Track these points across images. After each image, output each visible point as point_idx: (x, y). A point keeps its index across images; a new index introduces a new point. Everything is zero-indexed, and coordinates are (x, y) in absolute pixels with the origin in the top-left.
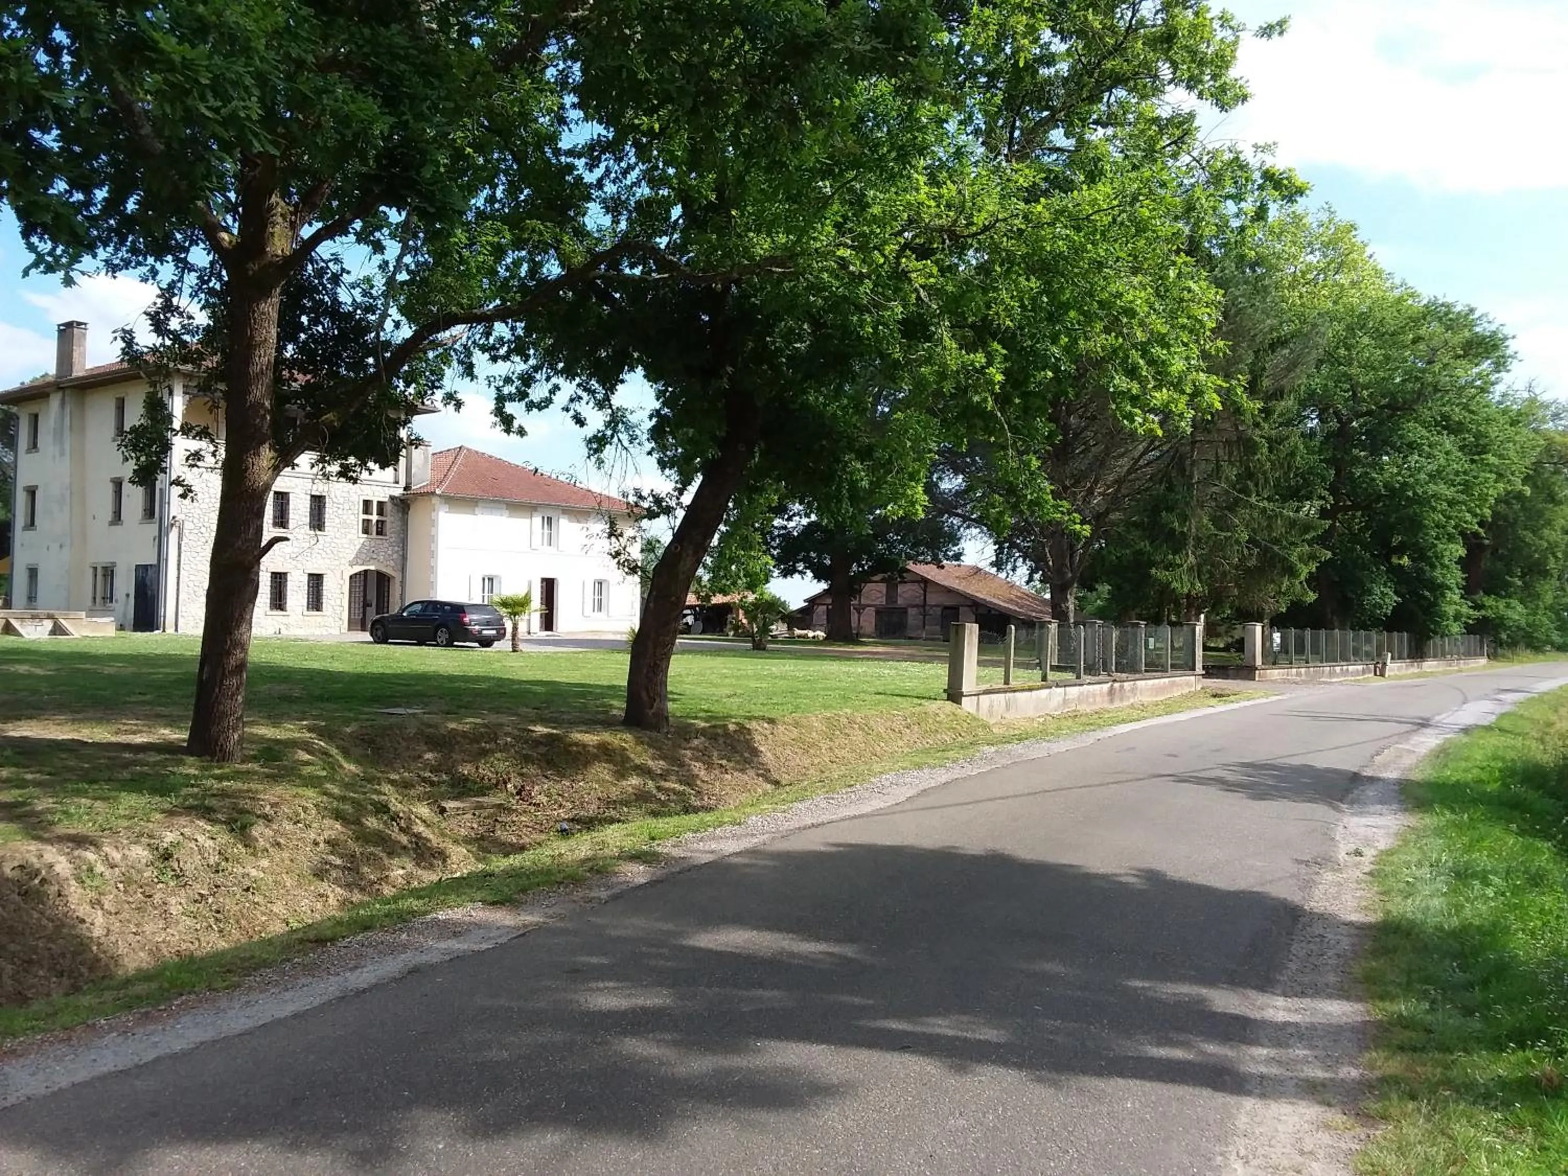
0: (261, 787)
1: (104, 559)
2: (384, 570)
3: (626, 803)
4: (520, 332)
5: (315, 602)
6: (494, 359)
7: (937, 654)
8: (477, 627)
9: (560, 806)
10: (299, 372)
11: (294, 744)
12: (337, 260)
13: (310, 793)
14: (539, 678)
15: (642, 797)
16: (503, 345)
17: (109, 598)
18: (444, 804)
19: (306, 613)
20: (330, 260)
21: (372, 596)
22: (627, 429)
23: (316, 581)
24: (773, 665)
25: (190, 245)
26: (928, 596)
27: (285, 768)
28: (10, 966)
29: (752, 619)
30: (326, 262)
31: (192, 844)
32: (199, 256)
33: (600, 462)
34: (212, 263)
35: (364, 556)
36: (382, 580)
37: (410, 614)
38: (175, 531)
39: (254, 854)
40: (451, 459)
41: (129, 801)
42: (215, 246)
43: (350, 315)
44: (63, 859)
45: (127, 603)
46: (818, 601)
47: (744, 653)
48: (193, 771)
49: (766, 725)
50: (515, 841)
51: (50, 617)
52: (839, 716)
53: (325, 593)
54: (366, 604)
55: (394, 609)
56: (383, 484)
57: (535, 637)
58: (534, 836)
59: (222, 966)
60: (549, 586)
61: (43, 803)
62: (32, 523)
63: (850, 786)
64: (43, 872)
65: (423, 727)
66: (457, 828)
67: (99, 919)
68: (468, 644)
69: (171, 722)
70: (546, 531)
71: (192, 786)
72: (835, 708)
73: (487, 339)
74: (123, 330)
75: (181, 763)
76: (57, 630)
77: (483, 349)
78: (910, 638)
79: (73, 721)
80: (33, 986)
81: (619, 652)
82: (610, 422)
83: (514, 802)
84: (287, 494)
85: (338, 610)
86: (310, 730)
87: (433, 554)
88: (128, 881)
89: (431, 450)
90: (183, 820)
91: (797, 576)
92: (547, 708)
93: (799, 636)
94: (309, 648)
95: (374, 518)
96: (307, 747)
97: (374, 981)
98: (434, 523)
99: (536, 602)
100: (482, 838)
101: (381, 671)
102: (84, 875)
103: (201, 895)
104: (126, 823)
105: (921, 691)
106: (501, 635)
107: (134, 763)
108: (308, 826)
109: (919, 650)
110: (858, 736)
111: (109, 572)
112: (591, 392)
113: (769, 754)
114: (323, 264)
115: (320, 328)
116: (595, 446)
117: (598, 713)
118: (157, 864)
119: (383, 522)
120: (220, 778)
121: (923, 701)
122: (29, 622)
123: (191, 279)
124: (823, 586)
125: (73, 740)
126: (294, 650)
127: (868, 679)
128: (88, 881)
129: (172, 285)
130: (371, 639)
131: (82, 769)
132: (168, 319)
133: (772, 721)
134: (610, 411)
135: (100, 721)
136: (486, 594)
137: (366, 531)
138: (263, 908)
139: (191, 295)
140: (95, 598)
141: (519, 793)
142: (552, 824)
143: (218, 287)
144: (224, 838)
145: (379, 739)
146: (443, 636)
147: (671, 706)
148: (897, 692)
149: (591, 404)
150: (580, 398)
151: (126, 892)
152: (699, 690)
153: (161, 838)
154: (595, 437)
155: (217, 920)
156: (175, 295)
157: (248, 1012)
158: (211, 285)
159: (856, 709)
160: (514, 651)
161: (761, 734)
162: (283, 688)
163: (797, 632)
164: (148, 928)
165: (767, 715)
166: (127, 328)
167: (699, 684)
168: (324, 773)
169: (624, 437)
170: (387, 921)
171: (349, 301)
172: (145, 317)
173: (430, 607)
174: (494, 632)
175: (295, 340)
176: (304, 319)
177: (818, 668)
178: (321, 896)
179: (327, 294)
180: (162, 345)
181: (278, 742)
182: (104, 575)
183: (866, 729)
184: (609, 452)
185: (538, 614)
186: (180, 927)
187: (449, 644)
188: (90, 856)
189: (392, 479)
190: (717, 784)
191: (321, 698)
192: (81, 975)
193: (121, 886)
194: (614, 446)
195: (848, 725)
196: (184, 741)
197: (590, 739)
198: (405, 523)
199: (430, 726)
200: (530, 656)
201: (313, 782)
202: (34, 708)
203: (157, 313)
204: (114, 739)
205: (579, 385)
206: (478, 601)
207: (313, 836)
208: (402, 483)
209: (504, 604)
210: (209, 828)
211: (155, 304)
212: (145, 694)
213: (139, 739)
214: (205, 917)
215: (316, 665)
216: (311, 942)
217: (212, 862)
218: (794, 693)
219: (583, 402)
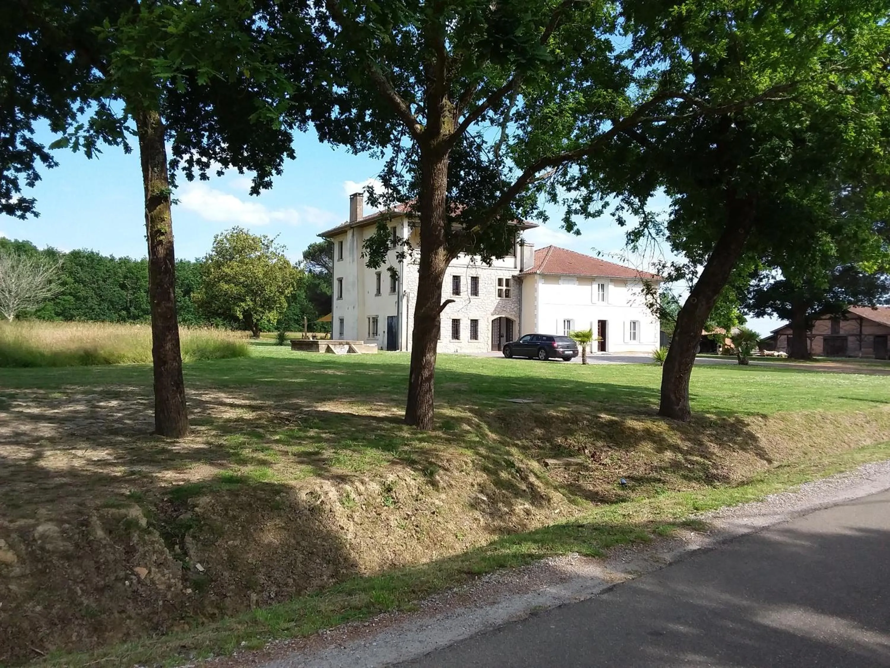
0: (442, 447)
1: (373, 314)
2: (510, 317)
3: (665, 469)
4: (585, 171)
5: (474, 335)
6: (569, 190)
7: (875, 368)
8: (561, 350)
9: (620, 467)
10: (460, 203)
11: (460, 420)
12: (480, 136)
13: (469, 452)
14: (601, 381)
15: (675, 466)
16: (575, 181)
17: (375, 333)
18: (547, 461)
19: (470, 341)
20: (476, 137)
21: (504, 332)
22: (654, 226)
23: (474, 323)
24: (757, 376)
25: (401, 136)
26: (863, 328)
27: (455, 434)
28: (301, 556)
29: (738, 345)
30: (473, 138)
31: (403, 483)
32: (406, 142)
33: (635, 248)
34: (413, 146)
35: (498, 309)
36: (509, 322)
37: (524, 342)
38: (405, 298)
39: (437, 491)
40: (545, 253)
41: (372, 453)
42: (414, 135)
43: (487, 167)
44: (333, 489)
45: (384, 336)
46: (781, 332)
47: (733, 367)
48: (407, 435)
49: (760, 419)
50: (592, 488)
51: (347, 344)
52: (815, 414)
53: (479, 330)
54: (501, 336)
55: (516, 339)
56: (508, 269)
57: (595, 355)
58: (605, 486)
59: (408, 586)
60: (603, 325)
61: (328, 453)
62: (341, 296)
63: (842, 472)
64: (323, 497)
65: (533, 412)
66: (555, 476)
67: (351, 527)
68: (556, 359)
69: (398, 405)
70: (601, 293)
71: (406, 445)
72: (810, 408)
73: (565, 178)
74: (368, 187)
75: (401, 430)
76: (351, 350)
77: (562, 184)
78: (849, 357)
79: (350, 403)
80: (313, 569)
81: (649, 365)
82: (643, 222)
83: (590, 462)
84: (459, 277)
85: (486, 339)
86: (471, 410)
87: (535, 307)
88: (368, 505)
89: (534, 249)
90: (399, 467)
91: (766, 316)
92: (608, 402)
93: (767, 355)
94: (471, 360)
95: (504, 288)
96: (468, 422)
97: (506, 618)
98: (536, 290)
99: (595, 335)
100: (571, 485)
101: (509, 375)
102: (345, 498)
103: (408, 515)
104: (368, 467)
105: (873, 396)
106: (575, 354)
107: (377, 429)
108: (468, 474)
109: (861, 365)
110: (830, 428)
111: (375, 320)
112: (630, 204)
113: (764, 439)
114: (472, 139)
115: (471, 177)
116: (632, 237)
117: (640, 406)
118: (384, 494)
119: (509, 290)
120: (421, 440)
121: (877, 404)
122: (338, 346)
123: (402, 156)
124: (786, 322)
125: (348, 413)
126: (463, 362)
127: (830, 386)
128: (346, 503)
129: (392, 159)
130: (503, 356)
131: (350, 430)
132: (390, 179)
133: (764, 416)
134: (643, 215)
135: (364, 403)
136: (566, 330)
137: (500, 296)
138: (442, 525)
139: (402, 164)
140: (369, 333)
141: (593, 456)
142: (615, 478)
143: (416, 159)
144: (421, 479)
145: (508, 418)
146: (542, 354)
147: (691, 403)
148: (854, 396)
149: (630, 211)
150: (623, 208)
151: (367, 511)
152: (708, 392)
153: (386, 478)
154: (633, 232)
155: (416, 531)
156: (394, 165)
157: (421, 636)
158: (413, 158)
159: (826, 409)
160: (584, 364)
161: (757, 425)
162: (455, 385)
163: (766, 352)
164: (378, 535)
165: (761, 412)
166: (370, 185)
167: (706, 388)
168: (478, 439)
169: (653, 231)
170: (514, 563)
171: (486, 160)
172: (379, 178)
173: (535, 338)
174: (571, 352)
175: (457, 185)
176: (462, 173)
177: (789, 378)
178: (476, 519)
179: (474, 156)
180: (387, 193)
181: (453, 418)
182: (373, 322)
183: (836, 423)
184: (642, 241)
185: (597, 342)
186: (396, 535)
187: (546, 359)
188: (348, 487)
189: (513, 266)
190: (727, 458)
191: (476, 392)
192: (340, 563)
193: (364, 507)
194: (646, 238)
195: (821, 420)
196: (403, 416)
197: (637, 425)
198: (520, 290)
199: (538, 411)
200: (593, 367)
201: (471, 445)
202: (332, 394)
203: (385, 176)
204: (369, 413)
205: (622, 200)
206: (562, 334)
207: (471, 480)
208: (519, 268)
209: (577, 336)
210: (413, 473)
211: (384, 170)
212: (387, 387)
213: (381, 414)
214: (409, 529)
215: (474, 371)
216: (466, 573)
217: (414, 494)
218: (777, 395)
219: (625, 211)
